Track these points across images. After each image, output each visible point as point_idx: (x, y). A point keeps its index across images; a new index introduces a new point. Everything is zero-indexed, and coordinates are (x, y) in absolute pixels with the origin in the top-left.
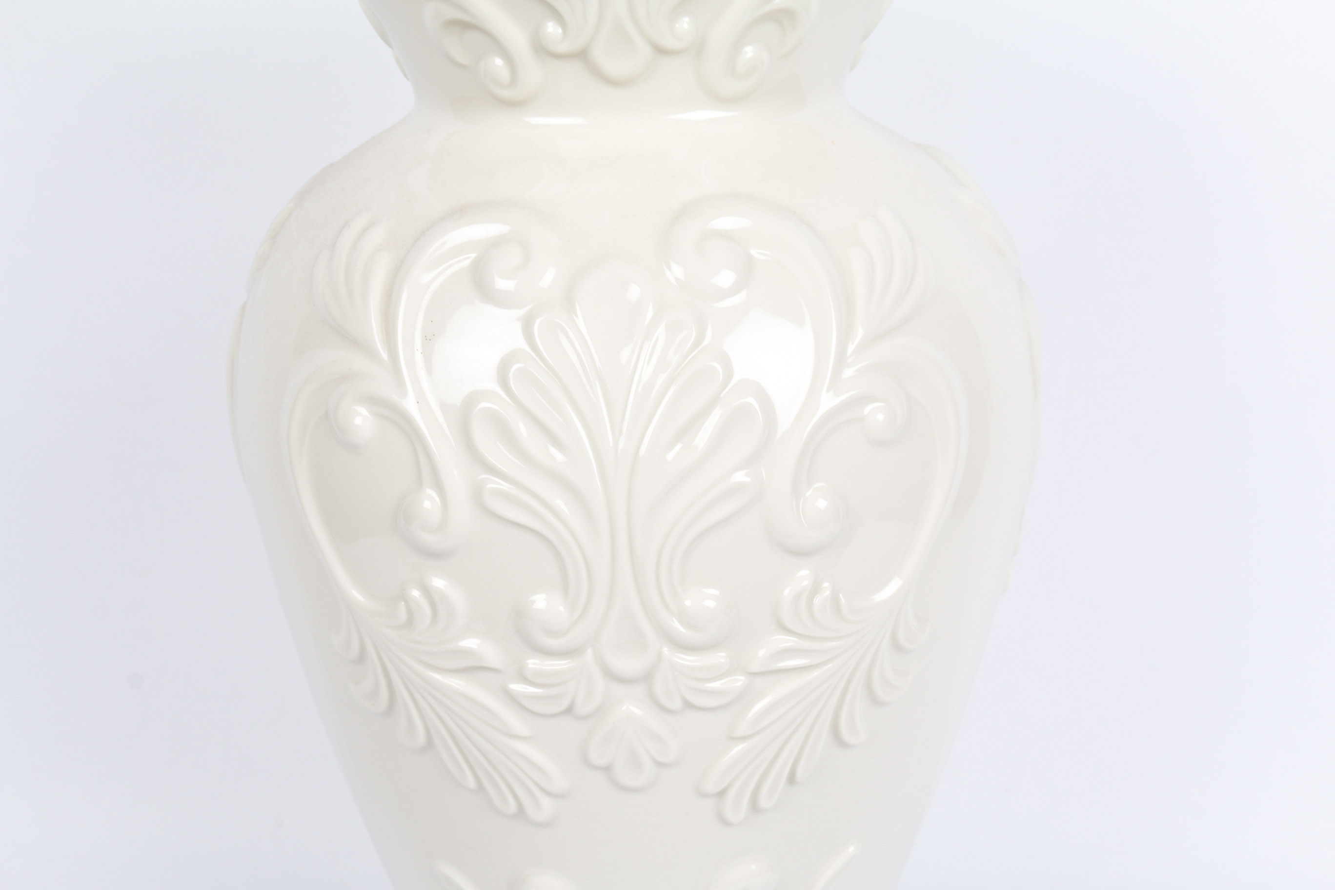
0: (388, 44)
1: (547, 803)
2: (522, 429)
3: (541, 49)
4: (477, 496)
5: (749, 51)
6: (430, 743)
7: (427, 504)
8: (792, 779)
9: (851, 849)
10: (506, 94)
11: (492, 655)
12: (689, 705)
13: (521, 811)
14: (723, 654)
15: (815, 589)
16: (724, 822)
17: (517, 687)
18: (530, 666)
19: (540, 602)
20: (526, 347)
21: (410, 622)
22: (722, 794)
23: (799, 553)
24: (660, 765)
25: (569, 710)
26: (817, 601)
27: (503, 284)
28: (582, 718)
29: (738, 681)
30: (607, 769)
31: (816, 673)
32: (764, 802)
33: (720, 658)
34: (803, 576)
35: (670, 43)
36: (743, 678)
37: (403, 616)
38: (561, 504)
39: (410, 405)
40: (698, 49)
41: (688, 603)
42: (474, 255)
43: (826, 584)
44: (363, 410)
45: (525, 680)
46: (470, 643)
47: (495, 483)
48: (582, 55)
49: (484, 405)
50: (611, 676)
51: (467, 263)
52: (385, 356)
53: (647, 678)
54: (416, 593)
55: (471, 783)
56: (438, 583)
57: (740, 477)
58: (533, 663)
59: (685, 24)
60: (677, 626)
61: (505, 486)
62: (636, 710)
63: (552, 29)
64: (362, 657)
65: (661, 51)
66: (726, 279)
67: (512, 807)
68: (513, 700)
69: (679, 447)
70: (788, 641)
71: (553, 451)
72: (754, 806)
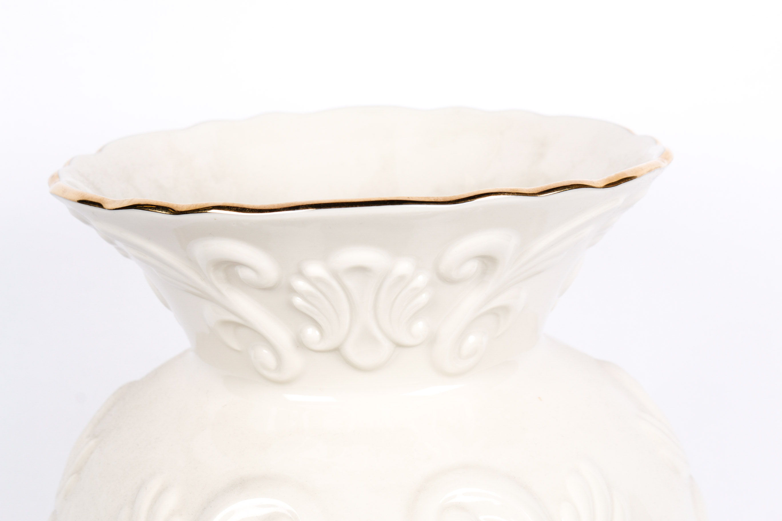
3: (301, 345)
35: (408, 340)
40: (431, 341)
48: (337, 350)
59: (420, 326)
63: (311, 333)
65: (399, 345)
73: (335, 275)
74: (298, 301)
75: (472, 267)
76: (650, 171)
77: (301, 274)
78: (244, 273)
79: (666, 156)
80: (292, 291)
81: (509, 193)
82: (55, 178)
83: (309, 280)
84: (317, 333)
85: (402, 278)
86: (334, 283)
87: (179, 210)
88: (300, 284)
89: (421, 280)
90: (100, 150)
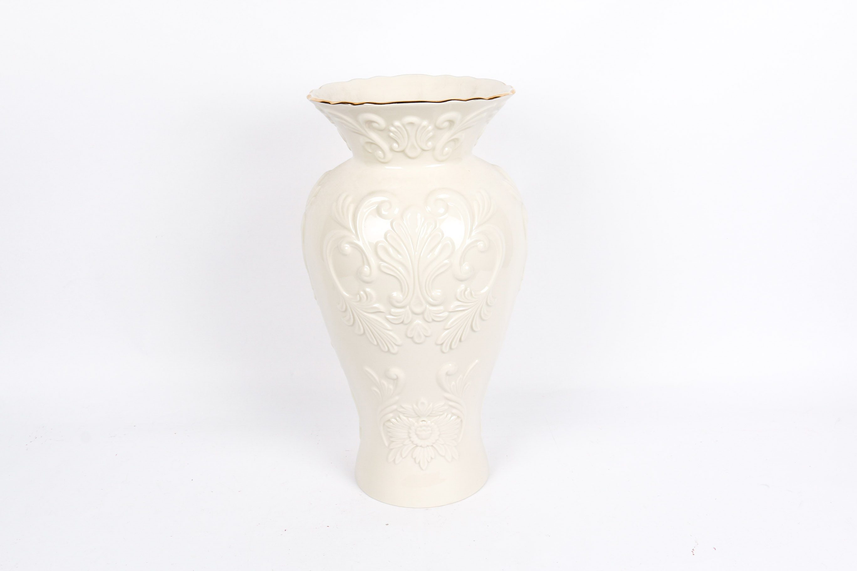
0: (345, 141)
1: (396, 348)
2: (391, 250)
3: (392, 150)
4: (379, 268)
5: (447, 149)
6: (364, 333)
7: (365, 269)
8: (460, 340)
9: (477, 361)
10: (383, 160)
11: (382, 308)
12: (433, 320)
13: (389, 350)
14: (442, 307)
15: (466, 290)
16: (443, 352)
17: (389, 317)
18: (392, 311)
19: (395, 294)
20: (392, 230)
21: (360, 300)
22: (442, 344)
23: (462, 281)
24: (426, 336)
25: (402, 322)
26: (466, 293)
27: (383, 212)
28: (406, 324)
29: (446, 314)
30: (412, 338)
31: (466, 312)
32: (453, 347)
33: (441, 308)
34: (462, 287)
35: (426, 148)
36: (447, 313)
37: (358, 299)
38: (400, 268)
39: (360, 243)
40: (434, 149)
41: (433, 294)
42: (377, 205)
43: (468, 288)
44: (348, 246)
45: (391, 315)
46: (376, 305)
47: (383, 264)
48: (403, 152)
49: (380, 244)
50: (414, 313)
51: (375, 207)
52: (354, 232)
53: (423, 313)
54: (362, 293)
55: (375, 343)
56: (368, 290)
57: (446, 261)
58: (393, 310)
59: (430, 144)
60: (431, 300)
61: (386, 265)
62: (420, 322)
63: (395, 145)
64: (346, 310)
65: (423, 150)
66: (442, 210)
67: (386, 349)
68: (388, 320)
69: (431, 254)
70: (459, 303)
71: (399, 256)
72: (451, 348)
73: (404, 125)
74: (391, 134)
75: (446, 124)
76: (505, 95)
77: (393, 125)
78: (375, 125)
79: (513, 92)
80: (390, 131)
81: (457, 100)
82: (309, 97)
83: (395, 127)
84: (397, 145)
85: (424, 127)
86: (404, 129)
87: (356, 104)
88: (392, 129)
89: (430, 128)
90: (320, 88)
